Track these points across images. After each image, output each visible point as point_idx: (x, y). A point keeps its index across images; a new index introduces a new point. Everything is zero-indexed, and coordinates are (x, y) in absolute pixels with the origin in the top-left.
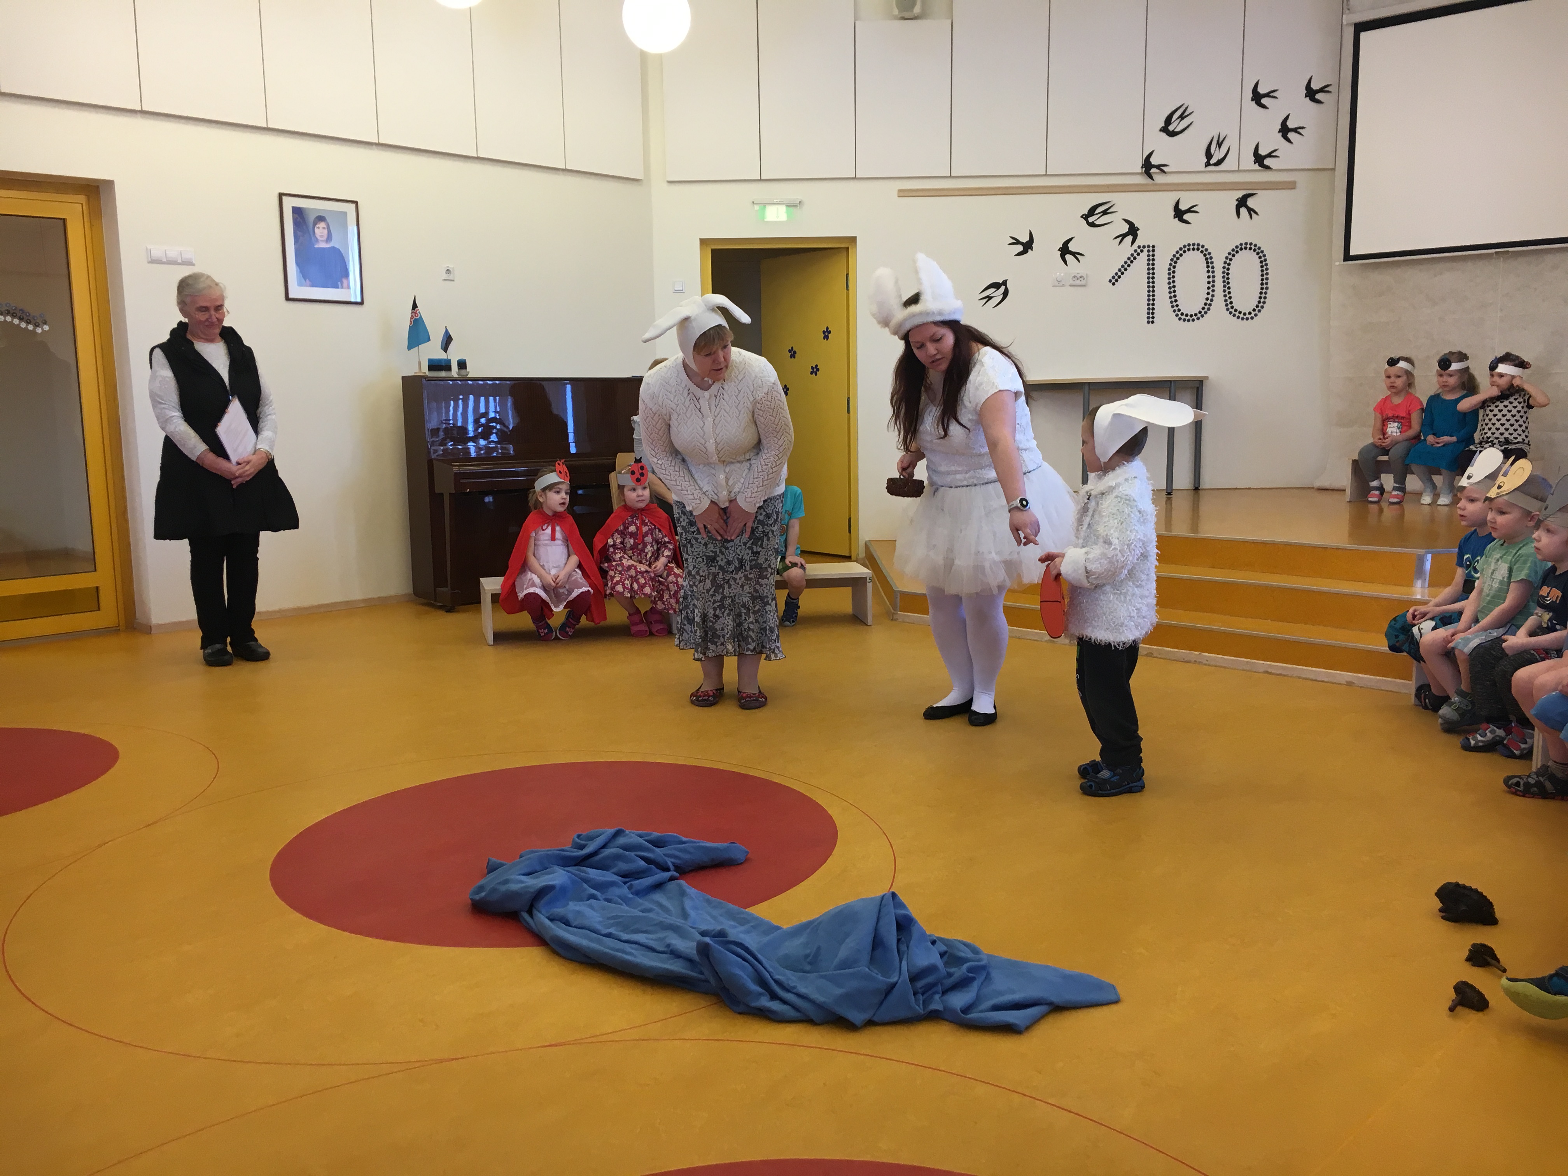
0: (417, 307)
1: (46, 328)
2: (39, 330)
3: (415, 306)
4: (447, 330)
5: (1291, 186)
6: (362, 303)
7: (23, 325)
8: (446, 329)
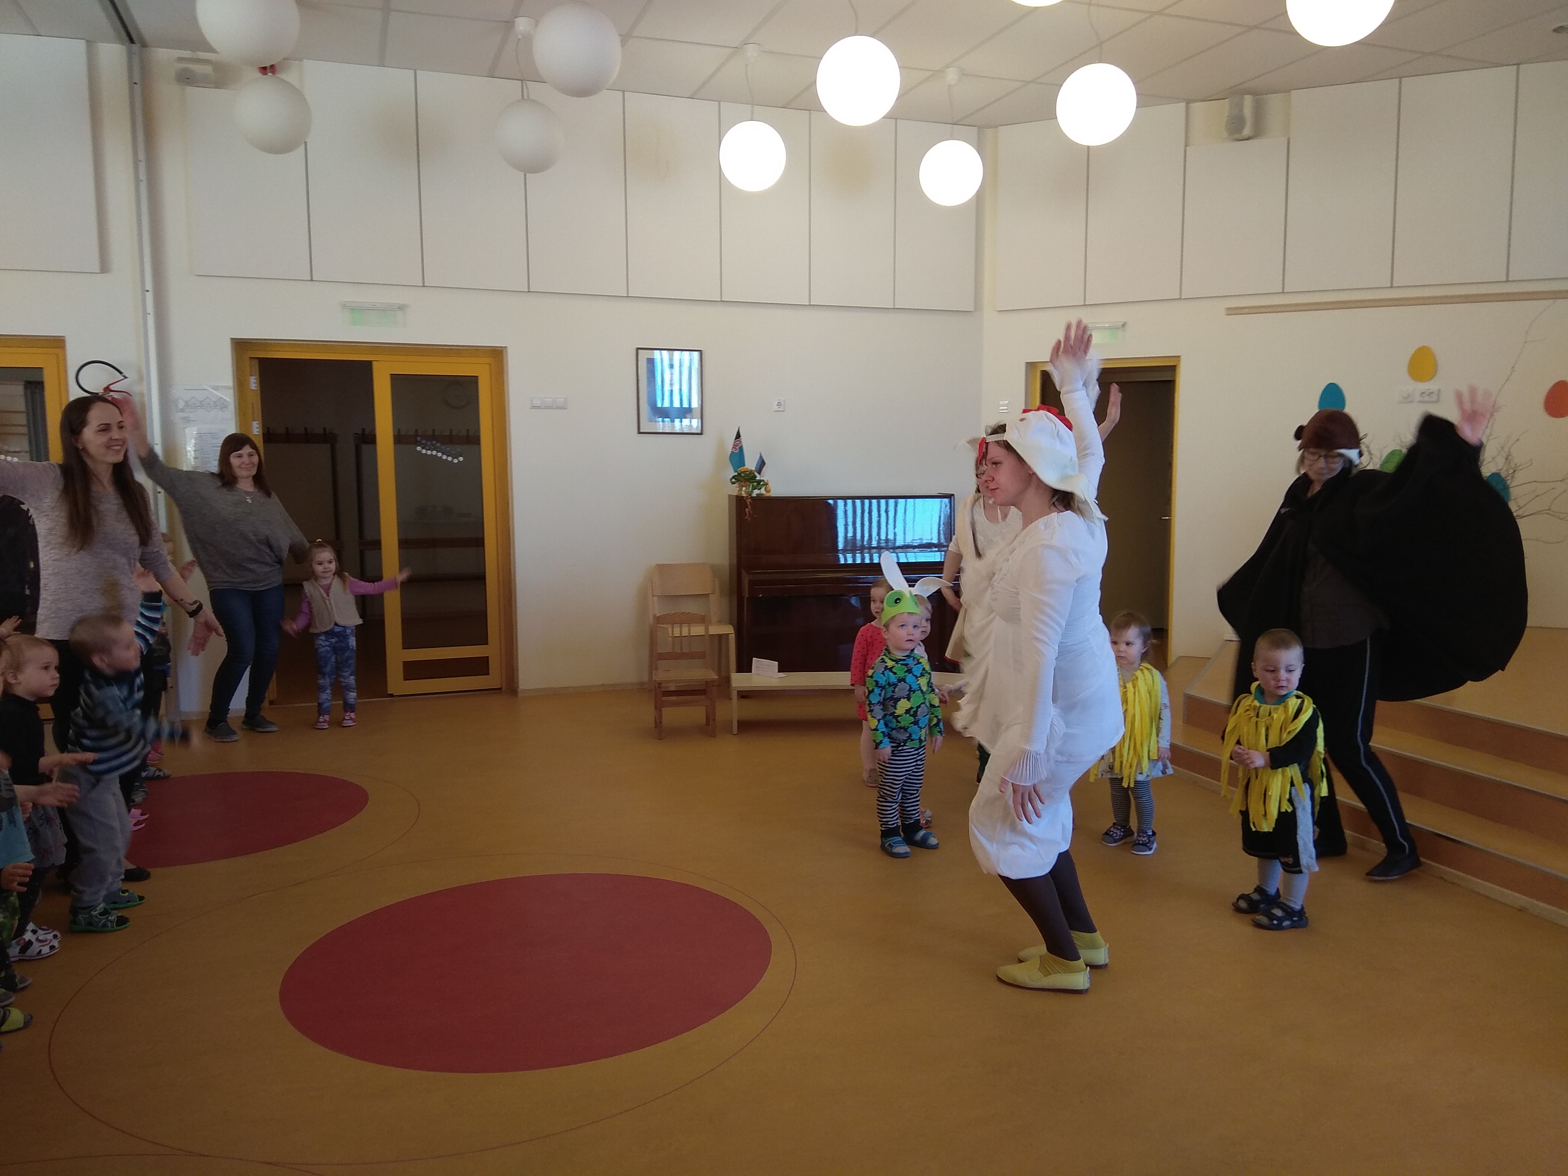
0: (740, 437)
1: (461, 459)
2: (456, 461)
3: (738, 436)
4: (761, 457)
6: (701, 434)
7: (445, 457)
8: (761, 455)
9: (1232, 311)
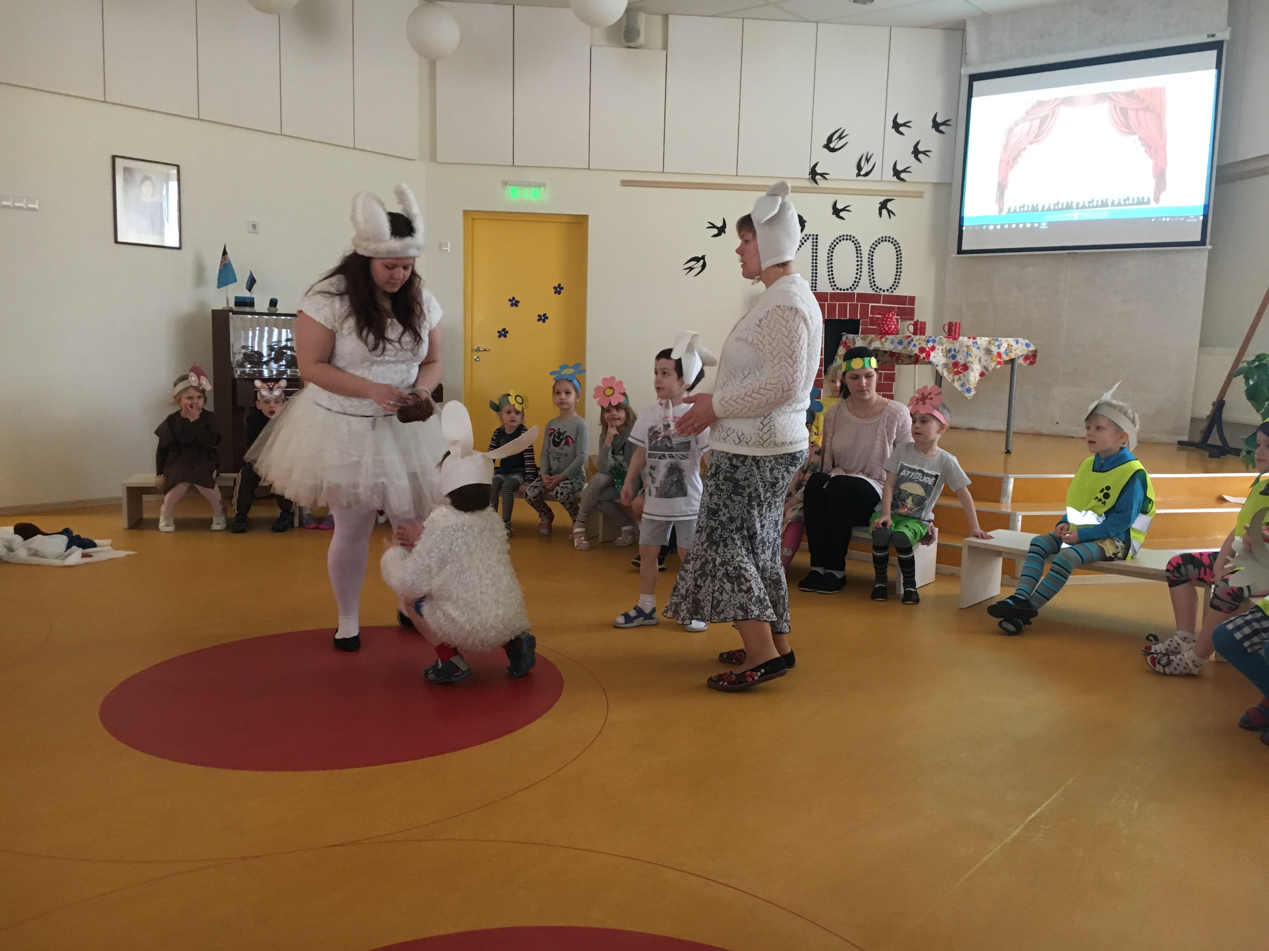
3: (225, 253)
4: (251, 274)
5: (920, 195)
6: (180, 249)
9: (625, 183)
